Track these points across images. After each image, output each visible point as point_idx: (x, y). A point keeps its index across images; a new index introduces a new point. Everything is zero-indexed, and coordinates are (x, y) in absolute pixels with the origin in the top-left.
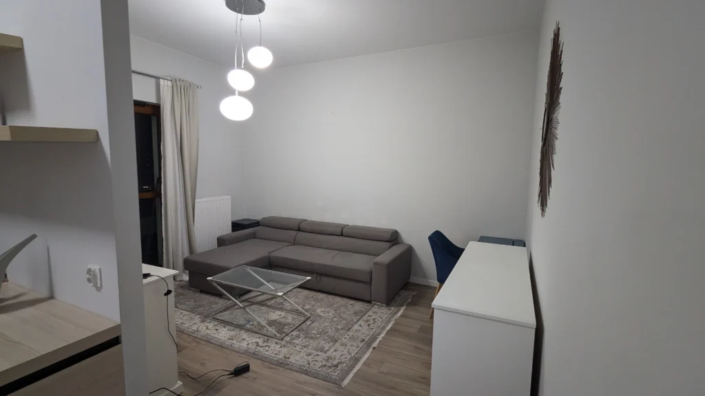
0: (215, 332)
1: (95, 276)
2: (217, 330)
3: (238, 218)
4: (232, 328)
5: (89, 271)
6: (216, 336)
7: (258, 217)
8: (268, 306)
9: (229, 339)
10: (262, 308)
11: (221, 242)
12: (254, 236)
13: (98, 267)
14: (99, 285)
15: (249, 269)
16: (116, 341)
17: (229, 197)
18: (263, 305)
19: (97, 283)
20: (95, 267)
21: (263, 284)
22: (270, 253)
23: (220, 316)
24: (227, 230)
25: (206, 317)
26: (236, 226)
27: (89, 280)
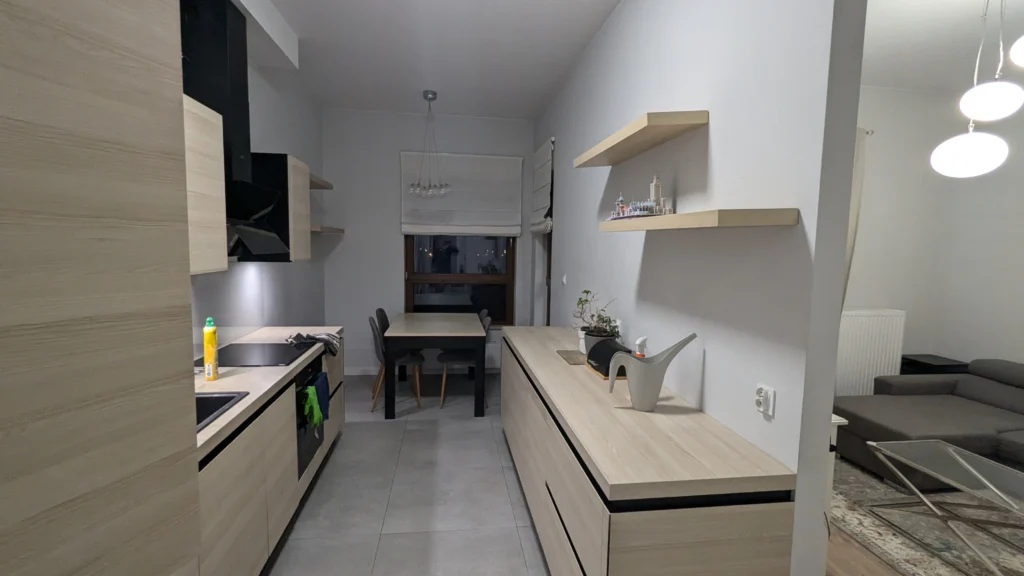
0: (876, 535)
1: (767, 399)
2: (880, 534)
3: (917, 350)
4: (912, 544)
5: (760, 391)
6: (879, 543)
7: (966, 358)
8: (996, 537)
9: (908, 561)
10: (980, 534)
11: (882, 386)
12: (951, 390)
13: (773, 390)
14: (770, 413)
15: (951, 449)
16: (786, 496)
17: (903, 313)
18: (983, 530)
19: (767, 410)
20: (769, 389)
21: (985, 487)
22: (1000, 432)
23: (883, 512)
24: (892, 368)
25: (855, 503)
26: (910, 365)
27: (759, 403)
